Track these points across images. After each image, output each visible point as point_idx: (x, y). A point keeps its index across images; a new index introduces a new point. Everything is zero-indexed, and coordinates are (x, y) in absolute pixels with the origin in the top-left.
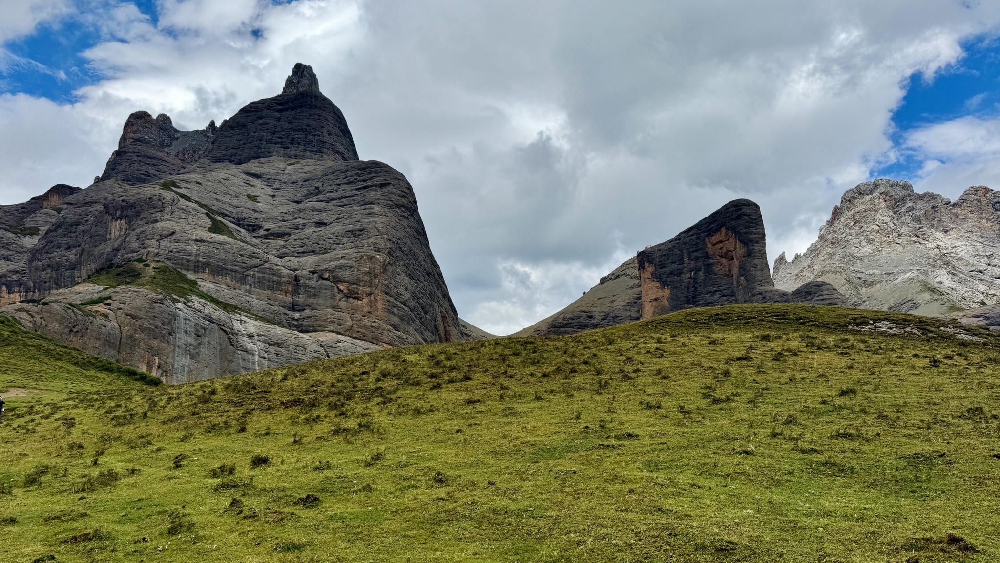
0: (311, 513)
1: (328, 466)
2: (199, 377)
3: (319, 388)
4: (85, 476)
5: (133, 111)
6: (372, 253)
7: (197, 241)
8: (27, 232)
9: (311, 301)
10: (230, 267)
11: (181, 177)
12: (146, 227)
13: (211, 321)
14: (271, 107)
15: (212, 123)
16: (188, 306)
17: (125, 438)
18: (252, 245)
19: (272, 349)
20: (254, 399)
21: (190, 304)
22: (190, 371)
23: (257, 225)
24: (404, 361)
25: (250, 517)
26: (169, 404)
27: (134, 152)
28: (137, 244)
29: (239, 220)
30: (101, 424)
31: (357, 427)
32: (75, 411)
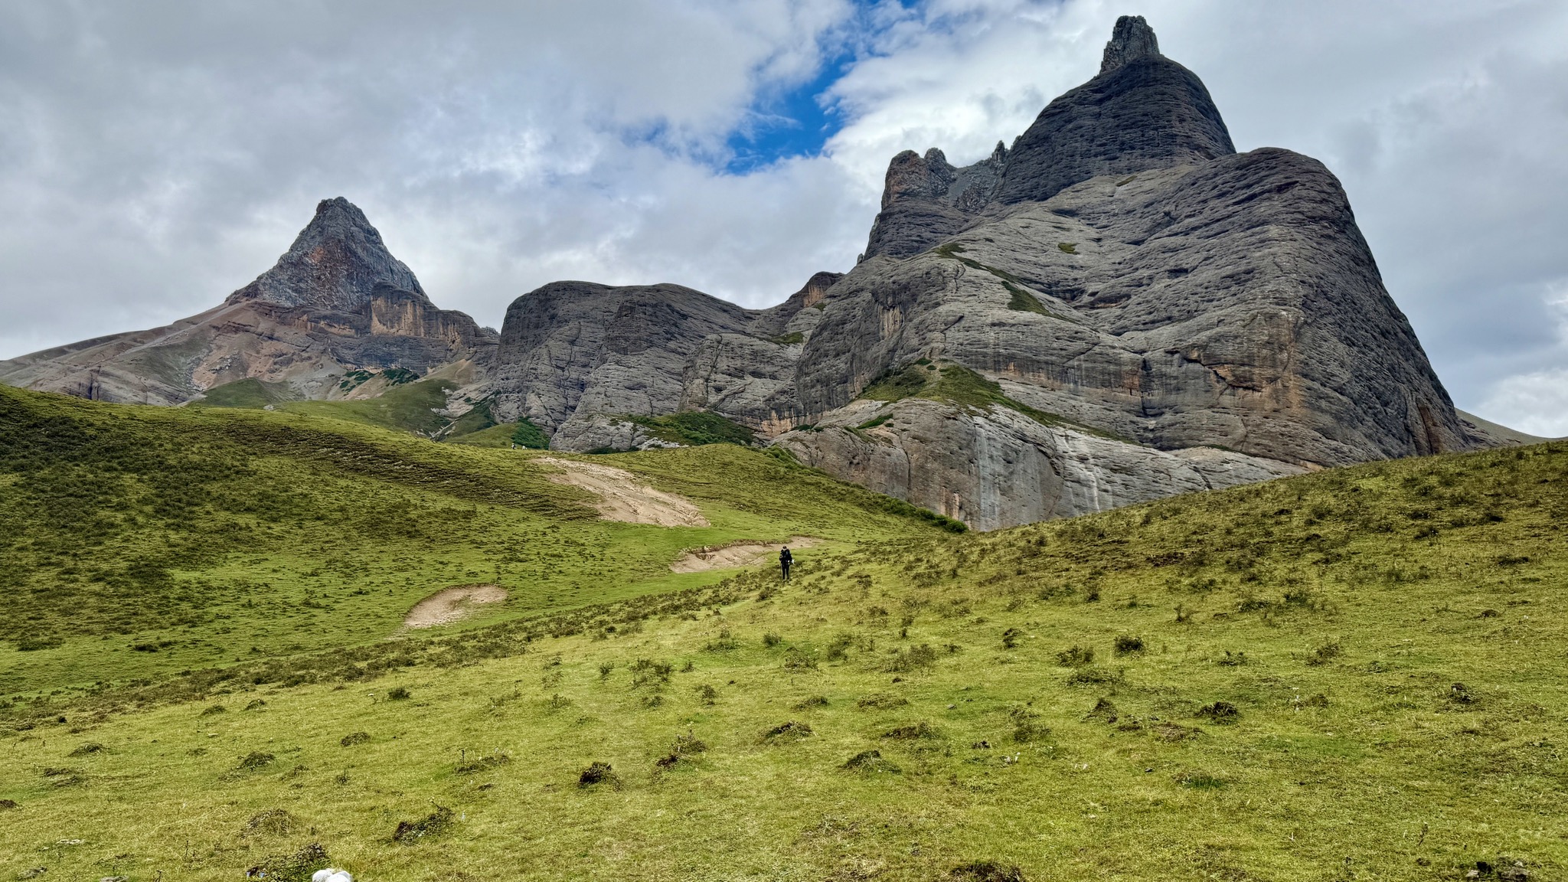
0: (1227, 733)
1: (1243, 661)
2: (1016, 521)
3: (1206, 537)
4: (896, 651)
5: (895, 154)
6: (1271, 309)
7: (993, 325)
8: (791, 339)
9: (1172, 398)
10: (1043, 358)
11: (964, 235)
12: (926, 315)
13: (1024, 439)
14: (1085, 99)
15: (1001, 146)
16: (991, 420)
17: (935, 603)
18: (1073, 321)
19: (1118, 478)
20: (1103, 552)
21: (993, 417)
22: (1003, 513)
23: (1077, 289)
24: (1355, 490)
25: (1129, 729)
26: (983, 558)
27: (901, 212)
28: (916, 340)
29: (1050, 286)
30: (901, 584)
31: (1283, 600)
32: (868, 566)
